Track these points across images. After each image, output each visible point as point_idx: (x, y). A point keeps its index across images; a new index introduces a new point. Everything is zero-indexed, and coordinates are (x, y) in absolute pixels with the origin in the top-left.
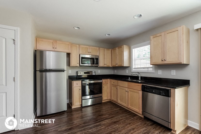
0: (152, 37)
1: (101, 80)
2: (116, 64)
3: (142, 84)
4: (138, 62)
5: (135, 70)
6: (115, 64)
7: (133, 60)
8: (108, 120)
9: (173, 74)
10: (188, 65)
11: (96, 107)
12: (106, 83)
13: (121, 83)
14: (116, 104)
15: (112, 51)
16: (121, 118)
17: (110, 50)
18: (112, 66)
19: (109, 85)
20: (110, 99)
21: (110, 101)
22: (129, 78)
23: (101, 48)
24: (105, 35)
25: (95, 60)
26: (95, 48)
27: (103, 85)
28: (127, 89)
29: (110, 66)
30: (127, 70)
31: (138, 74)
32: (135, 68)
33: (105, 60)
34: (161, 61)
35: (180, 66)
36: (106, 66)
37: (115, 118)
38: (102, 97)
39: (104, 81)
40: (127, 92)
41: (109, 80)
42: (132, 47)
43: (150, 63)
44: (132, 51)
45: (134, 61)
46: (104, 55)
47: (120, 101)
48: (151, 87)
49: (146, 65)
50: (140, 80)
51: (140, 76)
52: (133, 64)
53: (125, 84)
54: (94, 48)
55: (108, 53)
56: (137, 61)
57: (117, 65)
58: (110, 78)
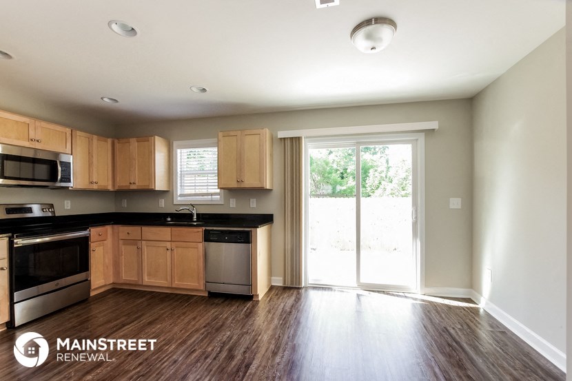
0: (221, 134)
1: (85, 229)
2: (132, 182)
3: (204, 228)
4: (188, 180)
5: (183, 198)
6: (128, 184)
7: (179, 175)
8: (131, 325)
9: (253, 207)
10: (271, 190)
11: (72, 313)
12: (100, 238)
13: (150, 232)
14: (135, 290)
15: (117, 146)
16: (163, 311)
17: (110, 140)
18: (117, 188)
19: (109, 242)
20: (113, 283)
21: (113, 288)
22: (169, 219)
23: (79, 133)
24: (102, 98)
25: (60, 168)
26: (59, 128)
27: (92, 246)
28: (168, 245)
29: (110, 188)
30: (160, 200)
31: (191, 208)
32: (181, 195)
33: (95, 170)
34: (235, 182)
35: (261, 192)
36: (95, 187)
37: (148, 315)
38: (87, 280)
39: (94, 232)
40: (169, 252)
41: (109, 229)
42: (175, 144)
43: (217, 184)
44: (176, 154)
45: (179, 179)
46: (90, 154)
47: (149, 279)
48: (222, 231)
49: (206, 187)
50: (195, 222)
51: (194, 212)
52: (179, 184)
53: (164, 232)
54: (52, 126)
55: (102, 149)
56: (186, 179)
57: (133, 187)
58: (113, 224)
